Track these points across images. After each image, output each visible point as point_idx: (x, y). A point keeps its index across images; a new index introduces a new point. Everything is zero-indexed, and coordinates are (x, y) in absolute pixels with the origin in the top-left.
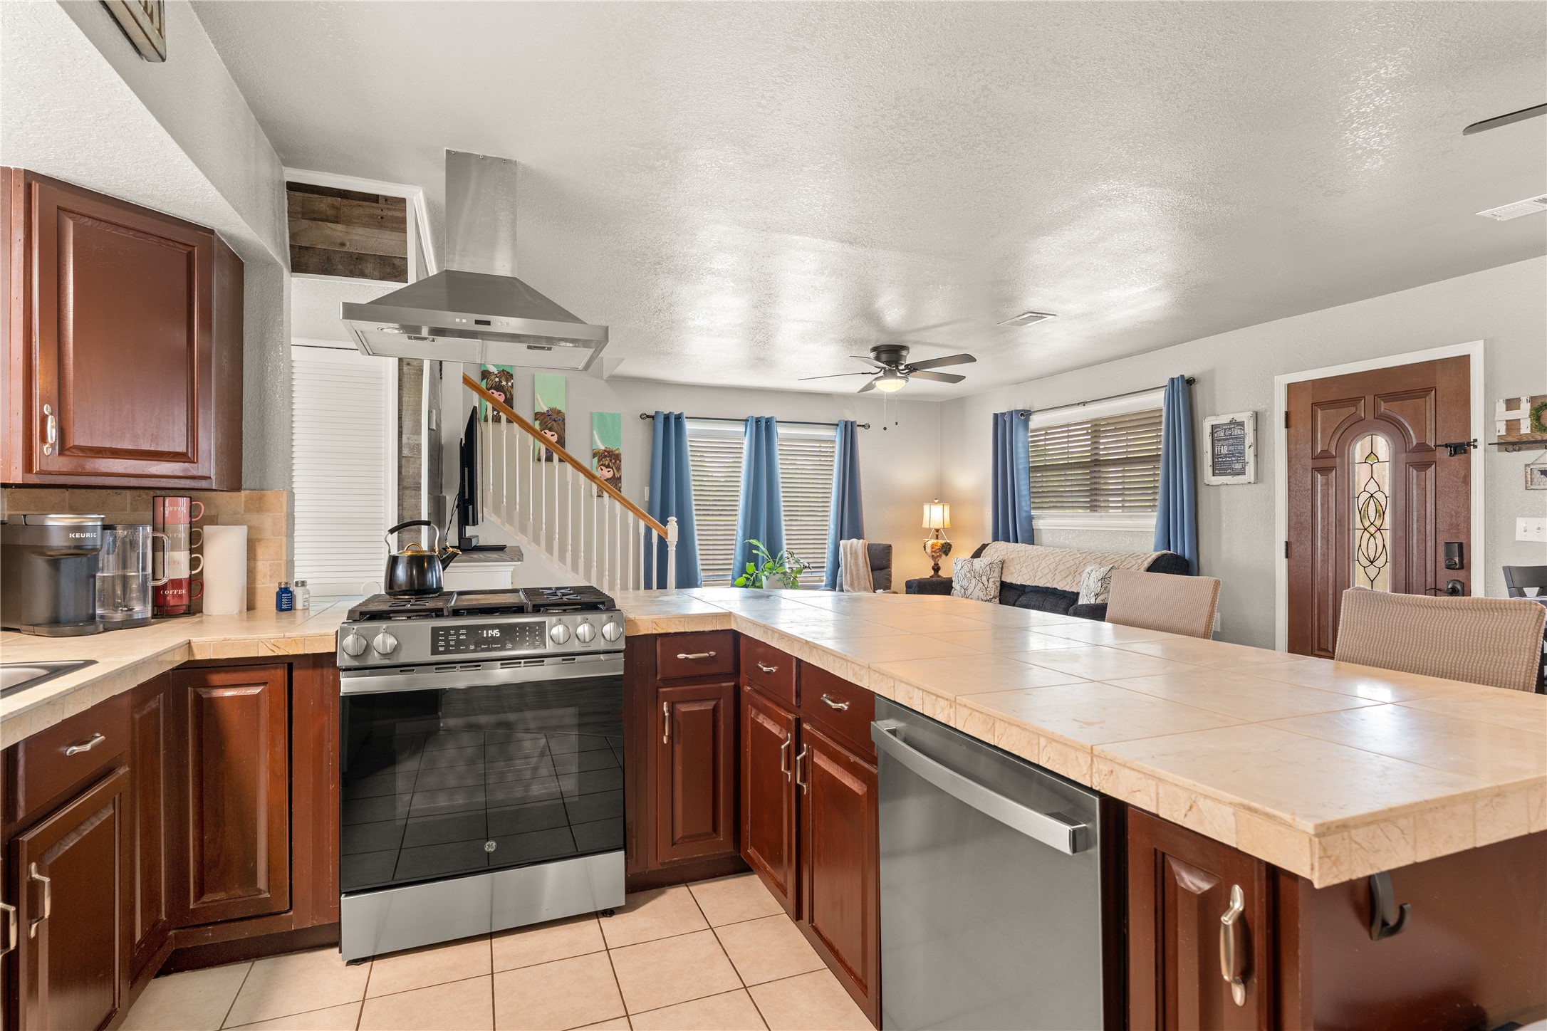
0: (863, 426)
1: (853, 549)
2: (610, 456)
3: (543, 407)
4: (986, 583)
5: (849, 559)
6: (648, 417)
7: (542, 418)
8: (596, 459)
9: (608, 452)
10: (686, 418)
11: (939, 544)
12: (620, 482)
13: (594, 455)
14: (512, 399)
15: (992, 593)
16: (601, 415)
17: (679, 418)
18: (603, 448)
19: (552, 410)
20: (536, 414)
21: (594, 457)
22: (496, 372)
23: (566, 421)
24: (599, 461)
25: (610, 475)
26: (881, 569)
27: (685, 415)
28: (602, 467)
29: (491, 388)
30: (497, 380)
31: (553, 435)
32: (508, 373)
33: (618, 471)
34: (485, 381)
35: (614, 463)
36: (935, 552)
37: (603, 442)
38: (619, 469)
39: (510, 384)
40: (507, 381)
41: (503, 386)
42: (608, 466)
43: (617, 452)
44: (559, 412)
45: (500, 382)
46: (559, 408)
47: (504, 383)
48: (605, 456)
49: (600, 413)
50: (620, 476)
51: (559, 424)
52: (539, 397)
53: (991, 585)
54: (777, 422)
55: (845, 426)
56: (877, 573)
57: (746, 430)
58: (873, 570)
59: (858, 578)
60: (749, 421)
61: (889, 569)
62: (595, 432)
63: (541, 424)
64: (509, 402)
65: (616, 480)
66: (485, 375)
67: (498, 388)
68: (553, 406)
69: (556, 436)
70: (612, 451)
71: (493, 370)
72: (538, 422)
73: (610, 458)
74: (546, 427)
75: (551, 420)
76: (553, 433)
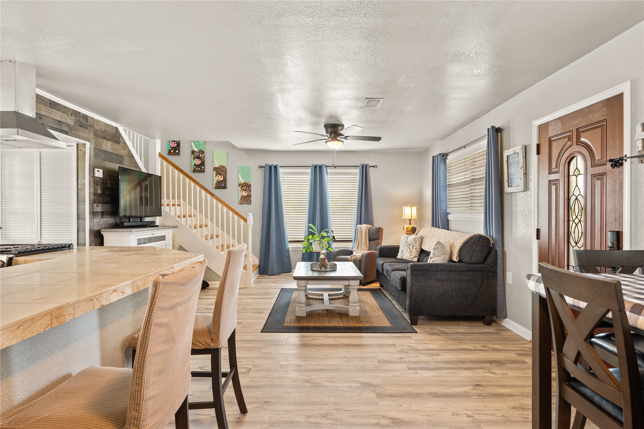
0: (374, 166)
2: (246, 186)
3: (217, 165)
6: (262, 167)
7: (216, 170)
8: (240, 187)
9: (245, 184)
10: (280, 167)
11: (410, 228)
12: (251, 197)
13: (239, 185)
14: (204, 162)
16: (242, 167)
17: (276, 167)
18: (243, 182)
19: (221, 166)
20: (214, 168)
21: (239, 186)
22: (197, 151)
23: (227, 171)
24: (241, 188)
25: (246, 194)
26: (375, 240)
27: (279, 166)
28: (243, 191)
29: (195, 158)
30: (198, 154)
31: (221, 177)
32: (202, 151)
33: (250, 192)
34: (193, 155)
35: (248, 189)
36: (408, 231)
37: (243, 179)
38: (250, 191)
39: (203, 156)
40: (202, 155)
41: (200, 157)
42: (245, 190)
43: (249, 184)
44: (224, 167)
45: (199, 155)
47: (201, 155)
48: (244, 186)
51: (224, 172)
52: (215, 161)
54: (326, 166)
55: (363, 167)
56: (371, 242)
57: (309, 170)
58: (369, 240)
59: (361, 244)
60: (310, 166)
61: (379, 240)
62: (239, 175)
63: (216, 172)
64: (203, 164)
65: (249, 196)
66: (193, 152)
67: (198, 158)
68: (221, 164)
69: (223, 177)
70: (247, 183)
71: (196, 150)
72: (215, 172)
73: (246, 187)
74: (218, 174)
75: (221, 171)
76: (221, 176)
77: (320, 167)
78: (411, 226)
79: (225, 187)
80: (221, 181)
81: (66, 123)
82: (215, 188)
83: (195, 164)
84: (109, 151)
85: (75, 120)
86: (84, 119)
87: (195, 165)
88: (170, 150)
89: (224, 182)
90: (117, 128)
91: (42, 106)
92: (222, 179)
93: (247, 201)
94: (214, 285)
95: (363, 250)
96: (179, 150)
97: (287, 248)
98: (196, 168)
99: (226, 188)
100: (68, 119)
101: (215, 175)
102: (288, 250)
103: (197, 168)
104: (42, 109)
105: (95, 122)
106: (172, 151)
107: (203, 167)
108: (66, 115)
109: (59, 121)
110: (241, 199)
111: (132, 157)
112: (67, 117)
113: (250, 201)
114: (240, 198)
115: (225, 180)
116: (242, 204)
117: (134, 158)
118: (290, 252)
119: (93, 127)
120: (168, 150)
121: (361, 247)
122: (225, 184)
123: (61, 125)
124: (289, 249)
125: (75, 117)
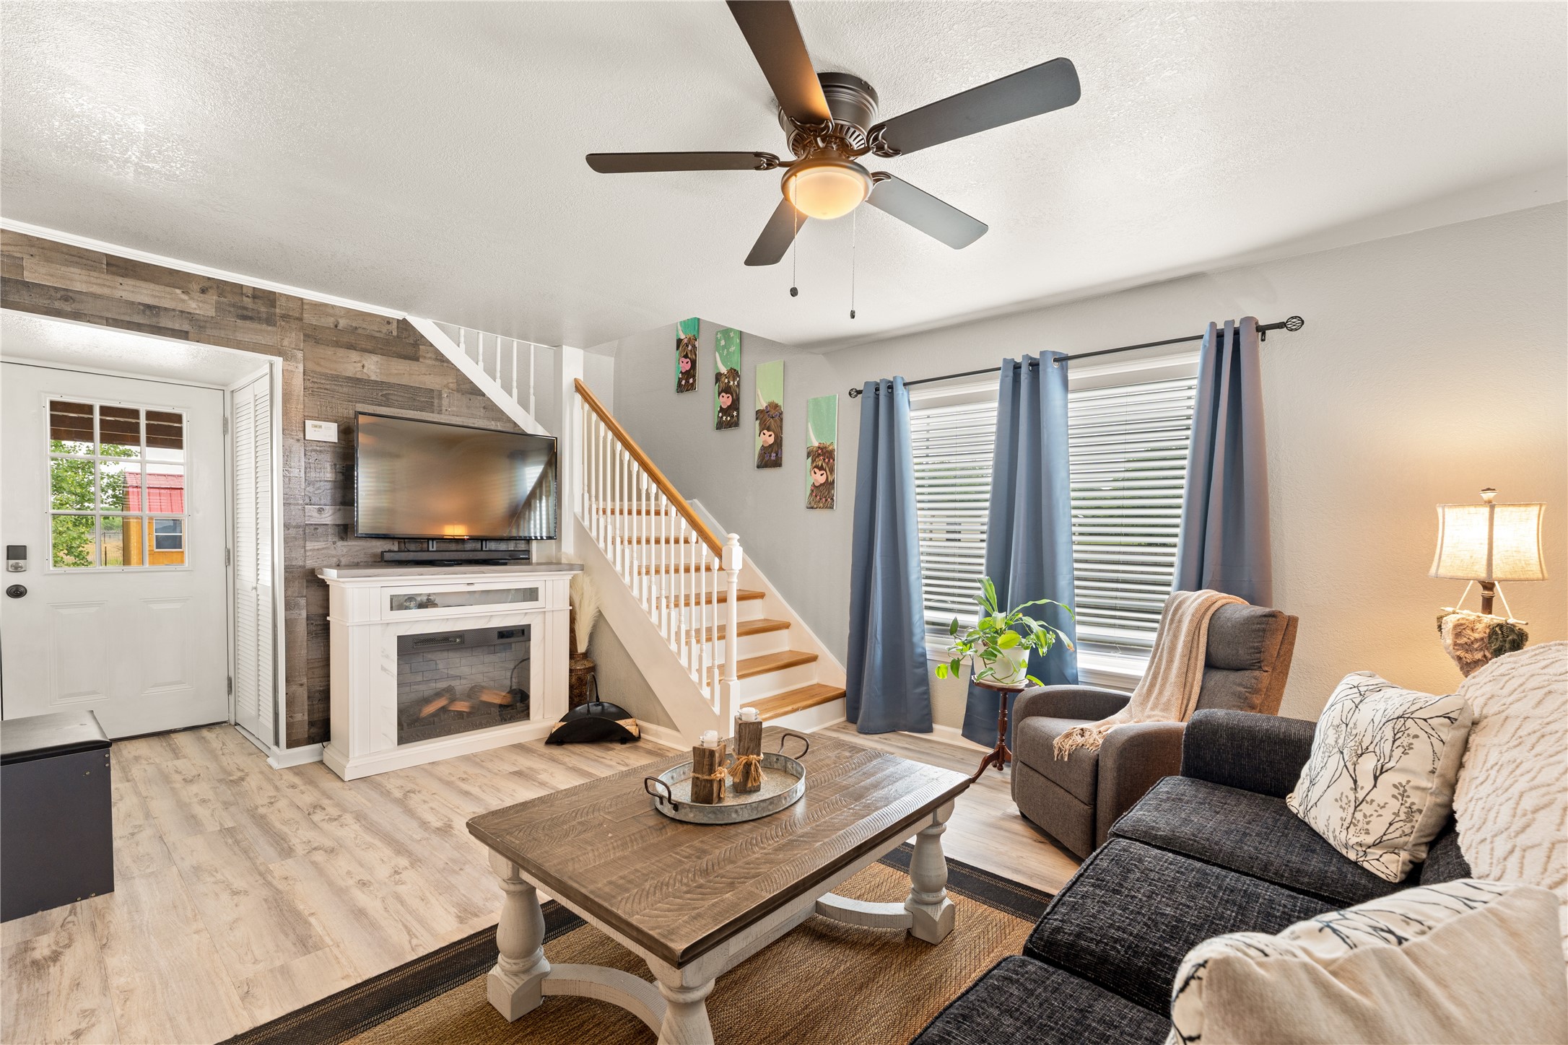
0: (1281, 325)
1: (1180, 612)
2: (824, 454)
3: (763, 404)
4: (1366, 782)
5: (1165, 633)
6: (858, 392)
7: (761, 416)
8: (810, 459)
9: (822, 449)
10: (900, 385)
11: (1480, 627)
12: (833, 488)
13: (808, 455)
14: (738, 399)
15: (1377, 828)
16: (816, 402)
17: (889, 387)
18: (817, 444)
19: (770, 405)
20: (757, 412)
21: (808, 457)
22: (726, 373)
23: (785, 417)
24: (813, 461)
25: (822, 480)
26: (1235, 669)
28: (816, 470)
29: (722, 392)
30: (726, 381)
31: (771, 436)
32: (736, 371)
33: (831, 473)
34: (718, 385)
35: (827, 464)
36: (1468, 647)
37: (817, 437)
38: (832, 471)
39: (736, 383)
40: (734, 381)
41: (730, 387)
42: (821, 468)
43: (830, 448)
44: (777, 406)
45: (729, 382)
46: (776, 402)
47: (732, 383)
48: (819, 455)
49: (815, 399)
50: (834, 480)
51: (777, 421)
52: (759, 393)
53: (1383, 793)
54: (1062, 360)
55: (1220, 336)
56: (1218, 676)
57: (993, 385)
58: (1210, 665)
59: (1165, 679)
60: (999, 369)
61: (1257, 673)
62: (809, 425)
63: (760, 424)
64: (735, 405)
65: (829, 485)
66: (718, 377)
67: (727, 390)
68: (770, 400)
69: (773, 436)
70: (826, 447)
71: (724, 370)
72: (758, 422)
73: (823, 457)
74: (764, 427)
75: (770, 418)
76: (770, 433)
77: (1034, 365)
78: (1494, 618)
79: (777, 463)
80: (770, 446)
81: (182, 312)
82: (758, 467)
83: (721, 407)
84: (373, 378)
85: (217, 302)
86: (256, 300)
87: (722, 410)
88: (679, 378)
89: (775, 448)
90: (404, 324)
91: (72, 270)
92: (771, 440)
93: (824, 500)
94: (657, 734)
95: (1166, 709)
96: (694, 376)
97: (919, 650)
98: (722, 417)
99: (780, 465)
100: (190, 302)
101: (758, 432)
102: (921, 659)
103: (724, 418)
104: (77, 277)
105: (305, 307)
106: (683, 382)
107: (735, 414)
108: (178, 291)
109: (149, 307)
110: (811, 494)
111: (476, 392)
112: (185, 297)
113: (832, 499)
114: (808, 492)
115: (778, 442)
116: (812, 508)
117: (484, 395)
118: (928, 662)
119: (300, 319)
120: (677, 381)
121: (1161, 693)
122: (777, 455)
123: (157, 315)
124: (924, 655)
125: (220, 295)
